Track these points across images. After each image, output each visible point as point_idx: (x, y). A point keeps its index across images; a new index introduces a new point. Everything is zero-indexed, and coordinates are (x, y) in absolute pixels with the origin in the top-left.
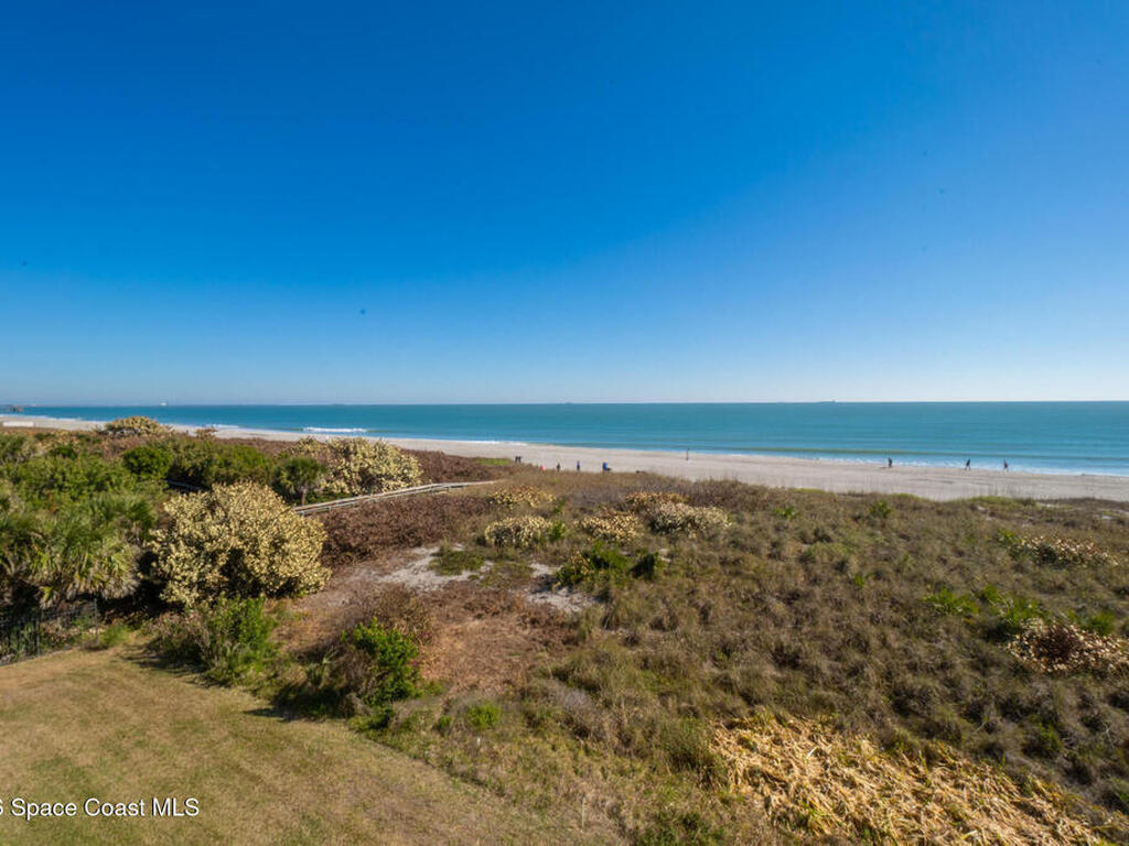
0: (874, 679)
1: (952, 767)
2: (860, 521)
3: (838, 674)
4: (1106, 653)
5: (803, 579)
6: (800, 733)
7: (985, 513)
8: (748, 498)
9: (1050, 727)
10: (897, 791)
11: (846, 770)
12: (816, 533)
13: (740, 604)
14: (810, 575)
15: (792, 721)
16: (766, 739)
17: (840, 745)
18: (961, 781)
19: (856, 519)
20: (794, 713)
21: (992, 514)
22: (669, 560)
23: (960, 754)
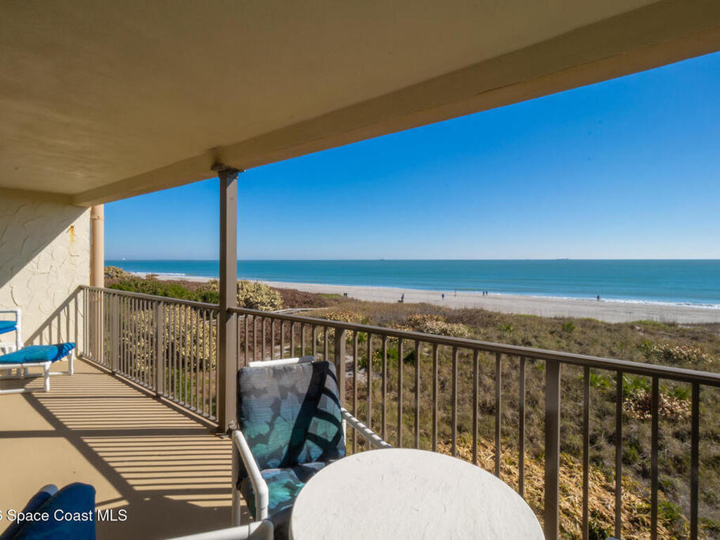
0: (537, 421)
1: (571, 467)
2: (554, 334)
3: (515, 418)
4: (679, 409)
5: (508, 366)
6: (487, 448)
7: (639, 330)
8: (486, 319)
9: (633, 448)
10: (534, 477)
11: (508, 466)
12: (523, 341)
13: (466, 380)
14: (513, 364)
15: (483, 442)
16: (466, 450)
17: (508, 454)
18: (573, 474)
19: (552, 333)
20: (486, 438)
21: (644, 332)
22: (427, 355)
23: (577, 460)
